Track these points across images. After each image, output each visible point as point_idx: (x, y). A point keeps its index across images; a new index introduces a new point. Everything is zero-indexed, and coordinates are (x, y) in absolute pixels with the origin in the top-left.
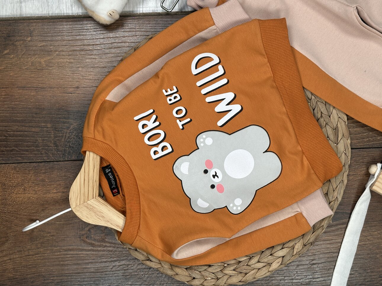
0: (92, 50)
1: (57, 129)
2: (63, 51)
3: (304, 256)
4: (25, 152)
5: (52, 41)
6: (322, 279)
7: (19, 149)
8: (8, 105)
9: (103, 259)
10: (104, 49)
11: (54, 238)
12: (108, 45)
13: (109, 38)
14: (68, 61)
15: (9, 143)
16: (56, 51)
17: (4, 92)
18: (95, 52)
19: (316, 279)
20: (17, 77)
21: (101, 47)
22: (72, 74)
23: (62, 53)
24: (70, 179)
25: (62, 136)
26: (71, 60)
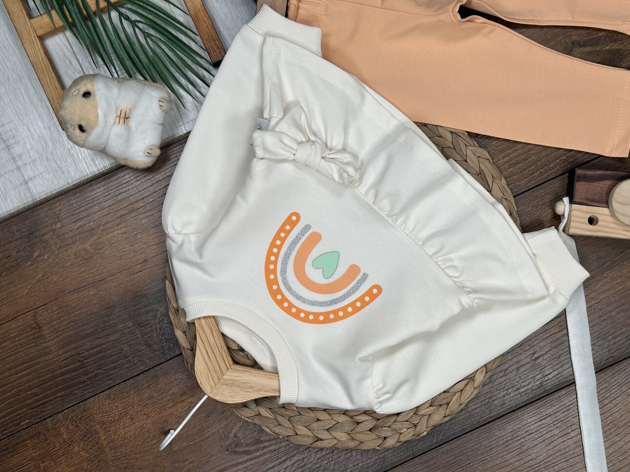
0: (144, 206)
1: (142, 325)
2: (108, 223)
3: (520, 354)
4: (113, 371)
5: (88, 216)
6: (555, 373)
7: (104, 370)
8: (67, 320)
9: (268, 464)
11: (195, 464)
12: (162, 190)
14: (120, 232)
15: (88, 368)
16: (99, 226)
17: (55, 306)
19: (548, 376)
20: (63, 281)
21: (154, 197)
22: (132, 246)
23: (108, 226)
24: (183, 381)
25: (152, 330)
26: (123, 229)
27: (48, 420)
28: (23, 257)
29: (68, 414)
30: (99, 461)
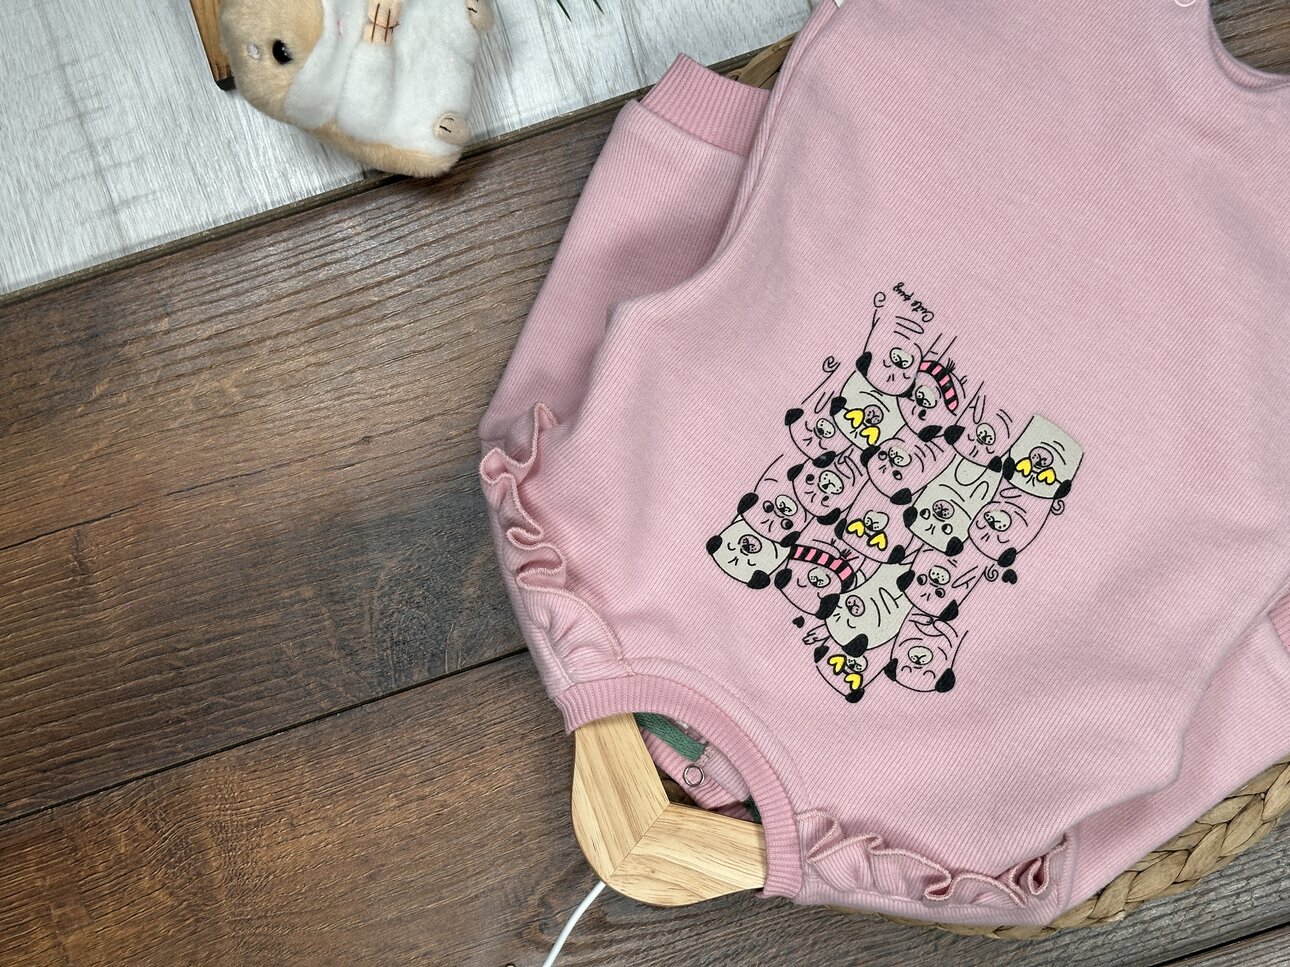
0: (379, 302)
1: (337, 598)
2: (286, 333)
4: (252, 704)
5: (240, 311)
7: (231, 698)
8: (155, 562)
10: (419, 287)
12: (429, 270)
13: (425, 245)
14: (312, 360)
15: (191, 688)
16: (263, 340)
17: (129, 522)
18: (391, 307)
20: (158, 463)
21: (408, 284)
22: (336, 399)
23: (284, 341)
24: (431, 748)
25: (361, 615)
26: (320, 355)
27: (85, 802)
28: (67, 390)
29: (138, 793)
30: (197, 921)
